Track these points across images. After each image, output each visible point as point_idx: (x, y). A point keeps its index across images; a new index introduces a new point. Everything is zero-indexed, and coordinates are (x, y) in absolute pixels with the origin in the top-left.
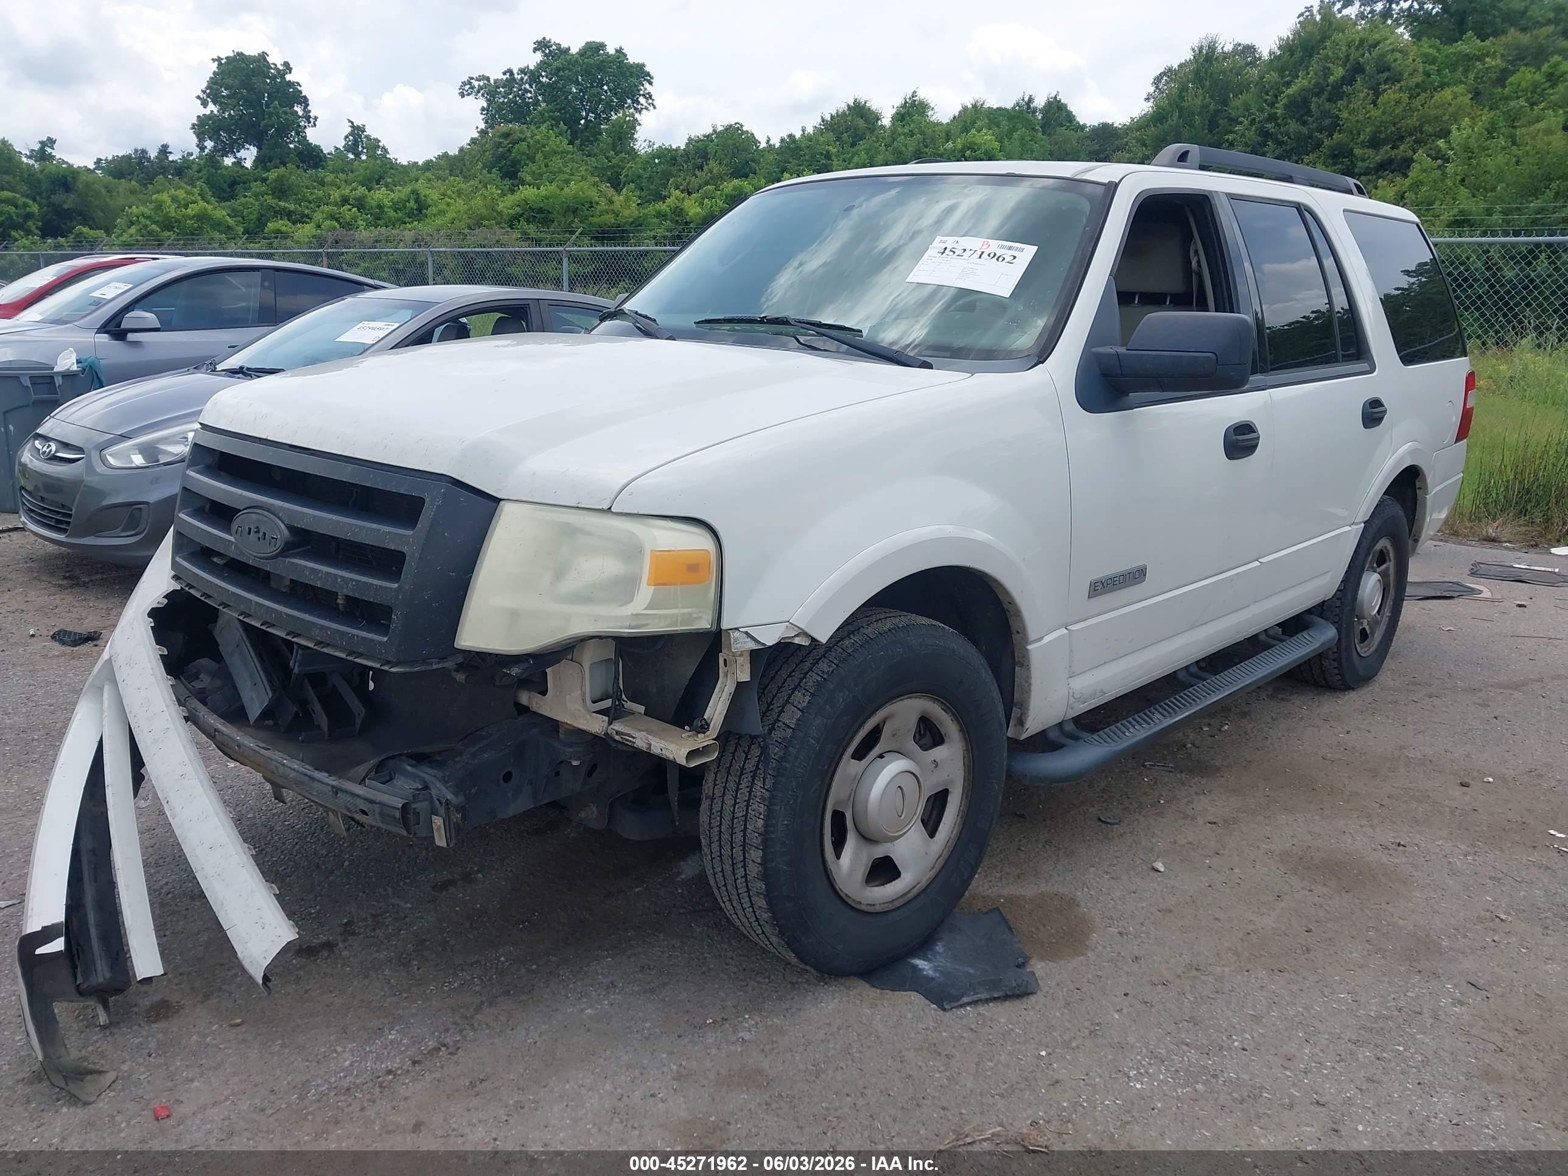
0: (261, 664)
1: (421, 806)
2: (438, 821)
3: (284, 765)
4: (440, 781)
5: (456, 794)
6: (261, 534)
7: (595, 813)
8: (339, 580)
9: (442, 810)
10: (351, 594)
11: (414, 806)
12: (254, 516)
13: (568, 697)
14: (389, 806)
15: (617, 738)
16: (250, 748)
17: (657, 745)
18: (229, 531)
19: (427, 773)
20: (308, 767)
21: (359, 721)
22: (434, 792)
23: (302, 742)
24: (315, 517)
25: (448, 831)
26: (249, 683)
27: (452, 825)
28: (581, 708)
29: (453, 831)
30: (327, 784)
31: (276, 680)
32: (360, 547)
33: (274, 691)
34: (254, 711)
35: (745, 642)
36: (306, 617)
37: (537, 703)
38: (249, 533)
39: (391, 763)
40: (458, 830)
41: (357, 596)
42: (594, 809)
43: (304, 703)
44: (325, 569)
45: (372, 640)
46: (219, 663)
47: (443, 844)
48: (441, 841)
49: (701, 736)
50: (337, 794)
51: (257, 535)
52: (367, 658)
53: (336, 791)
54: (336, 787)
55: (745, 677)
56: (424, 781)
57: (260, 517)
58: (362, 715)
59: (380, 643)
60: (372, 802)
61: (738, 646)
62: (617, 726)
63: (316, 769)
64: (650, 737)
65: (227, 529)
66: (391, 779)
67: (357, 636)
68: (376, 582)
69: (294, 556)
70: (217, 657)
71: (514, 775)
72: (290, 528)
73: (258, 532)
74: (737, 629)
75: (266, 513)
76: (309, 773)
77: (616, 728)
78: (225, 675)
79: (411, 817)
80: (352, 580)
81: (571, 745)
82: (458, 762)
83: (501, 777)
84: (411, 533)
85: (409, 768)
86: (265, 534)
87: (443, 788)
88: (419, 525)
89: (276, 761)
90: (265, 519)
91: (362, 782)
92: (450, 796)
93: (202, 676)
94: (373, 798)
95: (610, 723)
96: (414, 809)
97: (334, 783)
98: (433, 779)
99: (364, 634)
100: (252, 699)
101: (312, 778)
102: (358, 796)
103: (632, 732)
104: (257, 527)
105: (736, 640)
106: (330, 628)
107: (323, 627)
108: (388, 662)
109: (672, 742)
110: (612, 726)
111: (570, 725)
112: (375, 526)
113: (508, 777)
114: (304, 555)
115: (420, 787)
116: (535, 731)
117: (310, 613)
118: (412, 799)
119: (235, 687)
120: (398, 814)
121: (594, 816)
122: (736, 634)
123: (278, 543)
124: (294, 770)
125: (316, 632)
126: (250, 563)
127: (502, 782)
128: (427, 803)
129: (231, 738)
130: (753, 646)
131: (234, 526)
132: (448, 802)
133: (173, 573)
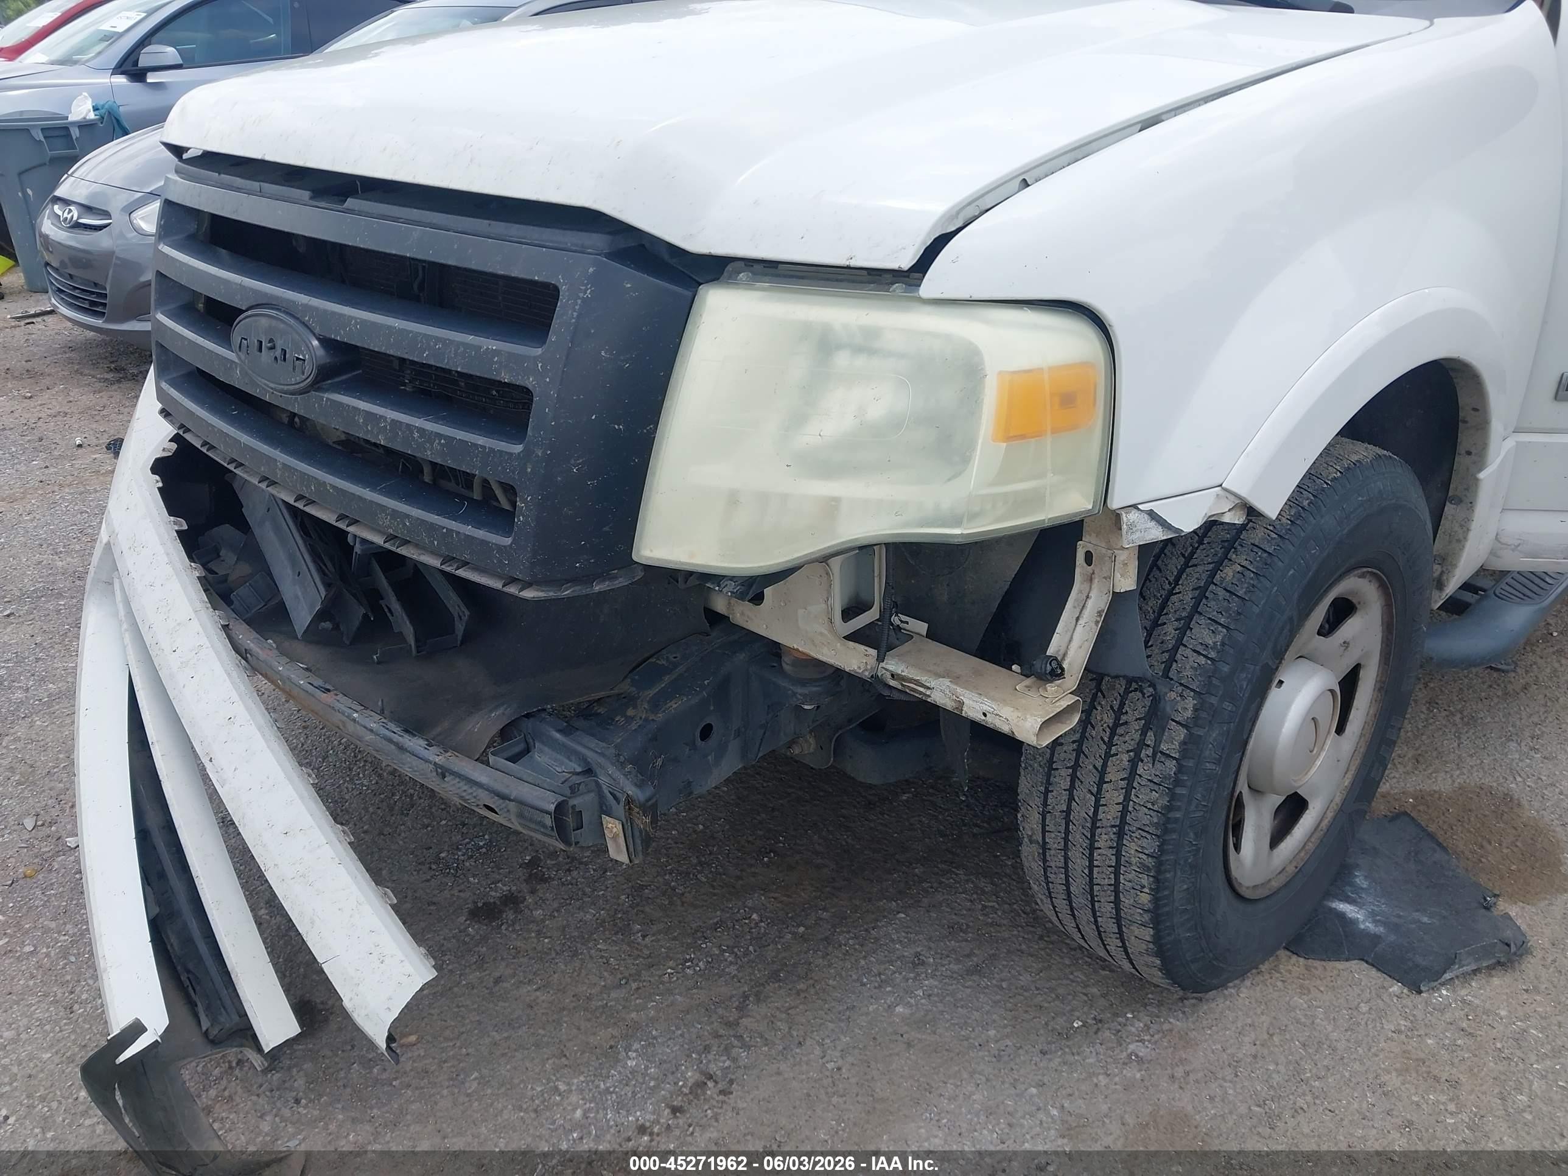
0: (305, 542)
1: (584, 801)
2: (613, 826)
3: (354, 720)
4: (613, 764)
5: (640, 786)
6: (278, 353)
7: (812, 746)
8: (416, 435)
9: (620, 809)
10: (439, 461)
11: (572, 802)
12: (264, 322)
13: (801, 612)
14: (533, 807)
15: (892, 683)
16: (299, 686)
17: (974, 705)
18: (229, 346)
19: (590, 748)
20: (392, 726)
21: (460, 628)
22: (603, 780)
23: (379, 663)
24: (363, 322)
25: (630, 840)
26: (289, 571)
27: (637, 834)
28: (826, 632)
29: (638, 842)
30: (427, 761)
31: (329, 564)
32: (444, 376)
33: (328, 585)
34: (302, 615)
35: (1146, 530)
36: (367, 494)
37: (742, 614)
38: (260, 350)
39: (529, 725)
40: (647, 840)
41: (450, 463)
42: (812, 741)
43: (373, 598)
44: (391, 414)
45: (484, 543)
46: (246, 534)
47: (623, 858)
48: (618, 852)
49: (1051, 688)
50: (444, 777)
51: (272, 353)
52: (476, 569)
53: (443, 772)
54: (441, 767)
55: (1127, 582)
56: (584, 760)
57: (274, 323)
58: (465, 618)
59: (500, 548)
60: (504, 797)
61: (1134, 537)
62: (893, 665)
63: (406, 731)
64: (959, 690)
65: (225, 339)
66: (527, 750)
67: (458, 533)
68: (481, 441)
69: (336, 388)
70: (243, 525)
71: (715, 728)
72: (326, 342)
73: (273, 348)
74: (1135, 506)
75: (282, 316)
76: (396, 738)
77: (891, 668)
78: (253, 554)
79: (570, 820)
80: (439, 436)
81: (803, 683)
82: (632, 718)
83: (698, 734)
84: (539, 351)
85: (558, 736)
86: (284, 352)
87: (618, 775)
88: (552, 337)
89: (343, 713)
90: (282, 326)
91: (483, 760)
92: (631, 790)
93: (223, 553)
94: (505, 791)
95: (881, 659)
96: (574, 807)
97: (437, 759)
98: (601, 760)
99: (468, 530)
100: (297, 597)
101: (401, 748)
102: (479, 785)
103: (923, 679)
104: (271, 341)
105: (1131, 526)
106: (408, 516)
107: (395, 514)
108: (513, 580)
109: (1004, 702)
110: (882, 665)
111: (804, 653)
112: (470, 339)
113: (706, 732)
114: (348, 388)
115: (579, 770)
116: (742, 656)
117: (373, 487)
118: (568, 792)
119: (270, 574)
120: (548, 821)
121: (812, 750)
122: (1133, 516)
123: (308, 368)
124: (371, 731)
125: (385, 521)
126: (267, 398)
127: (699, 742)
128: (592, 794)
129: (271, 667)
130: (1157, 534)
131: (236, 337)
132: (629, 801)
133: (160, 406)
